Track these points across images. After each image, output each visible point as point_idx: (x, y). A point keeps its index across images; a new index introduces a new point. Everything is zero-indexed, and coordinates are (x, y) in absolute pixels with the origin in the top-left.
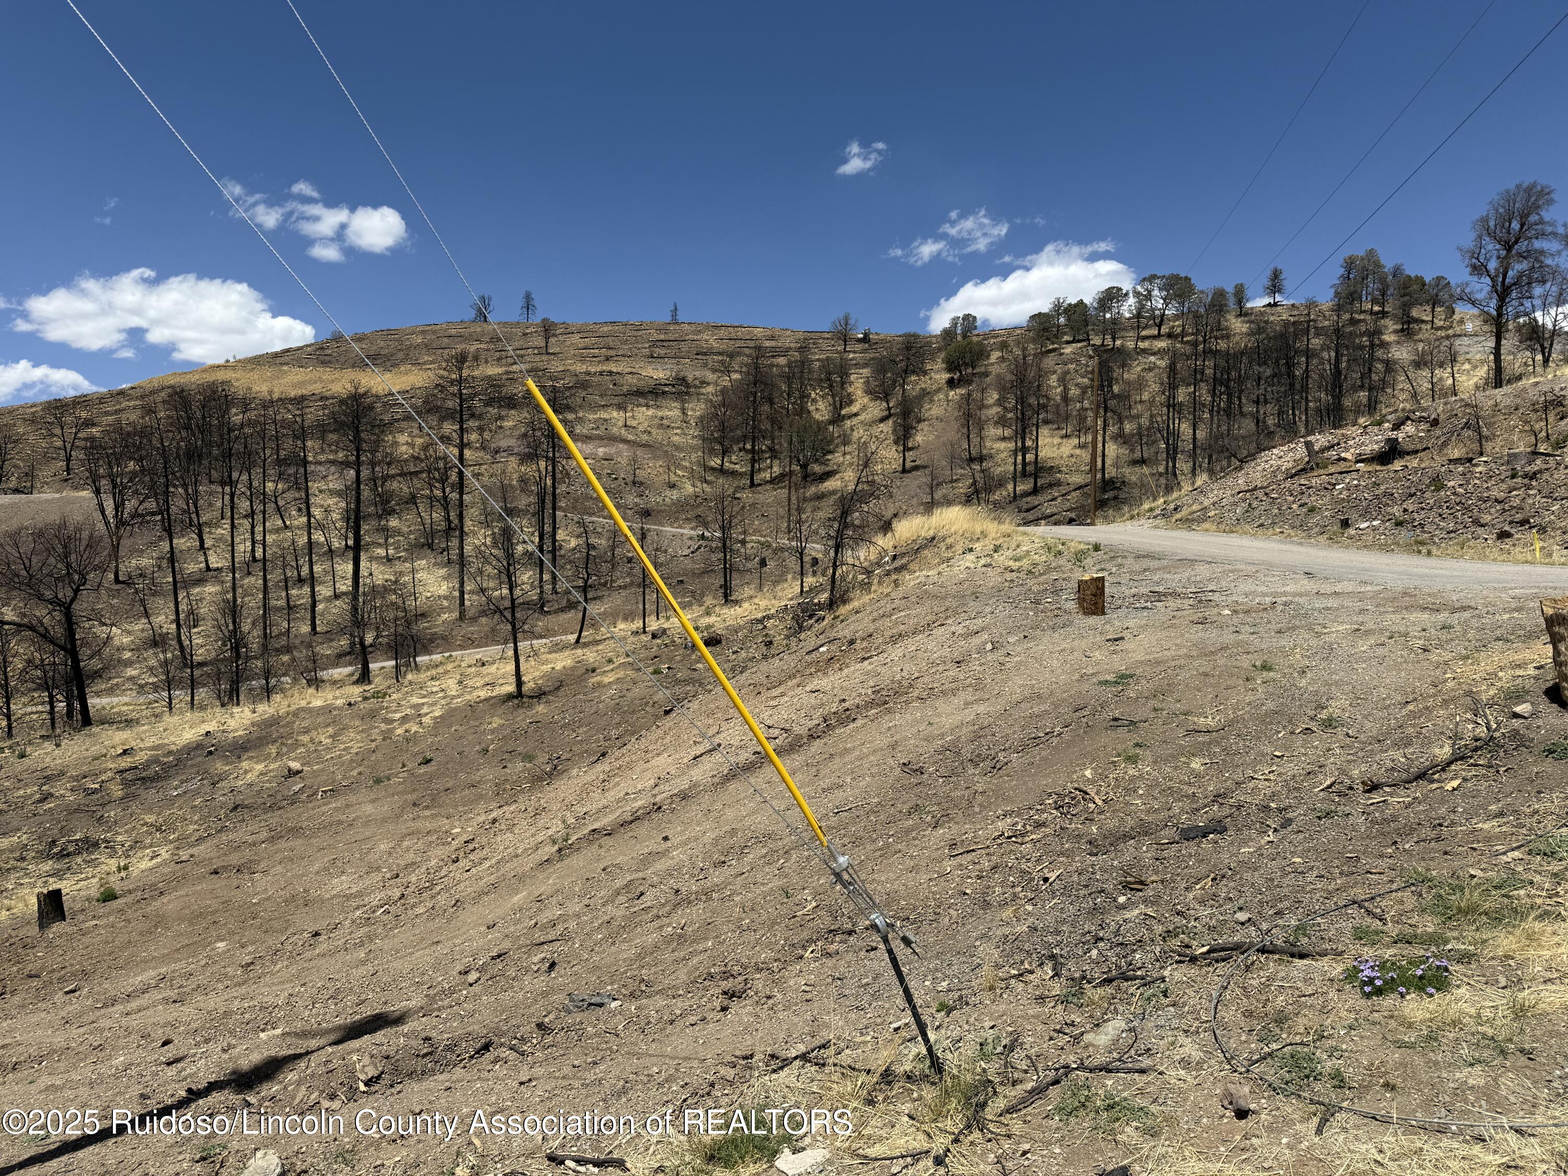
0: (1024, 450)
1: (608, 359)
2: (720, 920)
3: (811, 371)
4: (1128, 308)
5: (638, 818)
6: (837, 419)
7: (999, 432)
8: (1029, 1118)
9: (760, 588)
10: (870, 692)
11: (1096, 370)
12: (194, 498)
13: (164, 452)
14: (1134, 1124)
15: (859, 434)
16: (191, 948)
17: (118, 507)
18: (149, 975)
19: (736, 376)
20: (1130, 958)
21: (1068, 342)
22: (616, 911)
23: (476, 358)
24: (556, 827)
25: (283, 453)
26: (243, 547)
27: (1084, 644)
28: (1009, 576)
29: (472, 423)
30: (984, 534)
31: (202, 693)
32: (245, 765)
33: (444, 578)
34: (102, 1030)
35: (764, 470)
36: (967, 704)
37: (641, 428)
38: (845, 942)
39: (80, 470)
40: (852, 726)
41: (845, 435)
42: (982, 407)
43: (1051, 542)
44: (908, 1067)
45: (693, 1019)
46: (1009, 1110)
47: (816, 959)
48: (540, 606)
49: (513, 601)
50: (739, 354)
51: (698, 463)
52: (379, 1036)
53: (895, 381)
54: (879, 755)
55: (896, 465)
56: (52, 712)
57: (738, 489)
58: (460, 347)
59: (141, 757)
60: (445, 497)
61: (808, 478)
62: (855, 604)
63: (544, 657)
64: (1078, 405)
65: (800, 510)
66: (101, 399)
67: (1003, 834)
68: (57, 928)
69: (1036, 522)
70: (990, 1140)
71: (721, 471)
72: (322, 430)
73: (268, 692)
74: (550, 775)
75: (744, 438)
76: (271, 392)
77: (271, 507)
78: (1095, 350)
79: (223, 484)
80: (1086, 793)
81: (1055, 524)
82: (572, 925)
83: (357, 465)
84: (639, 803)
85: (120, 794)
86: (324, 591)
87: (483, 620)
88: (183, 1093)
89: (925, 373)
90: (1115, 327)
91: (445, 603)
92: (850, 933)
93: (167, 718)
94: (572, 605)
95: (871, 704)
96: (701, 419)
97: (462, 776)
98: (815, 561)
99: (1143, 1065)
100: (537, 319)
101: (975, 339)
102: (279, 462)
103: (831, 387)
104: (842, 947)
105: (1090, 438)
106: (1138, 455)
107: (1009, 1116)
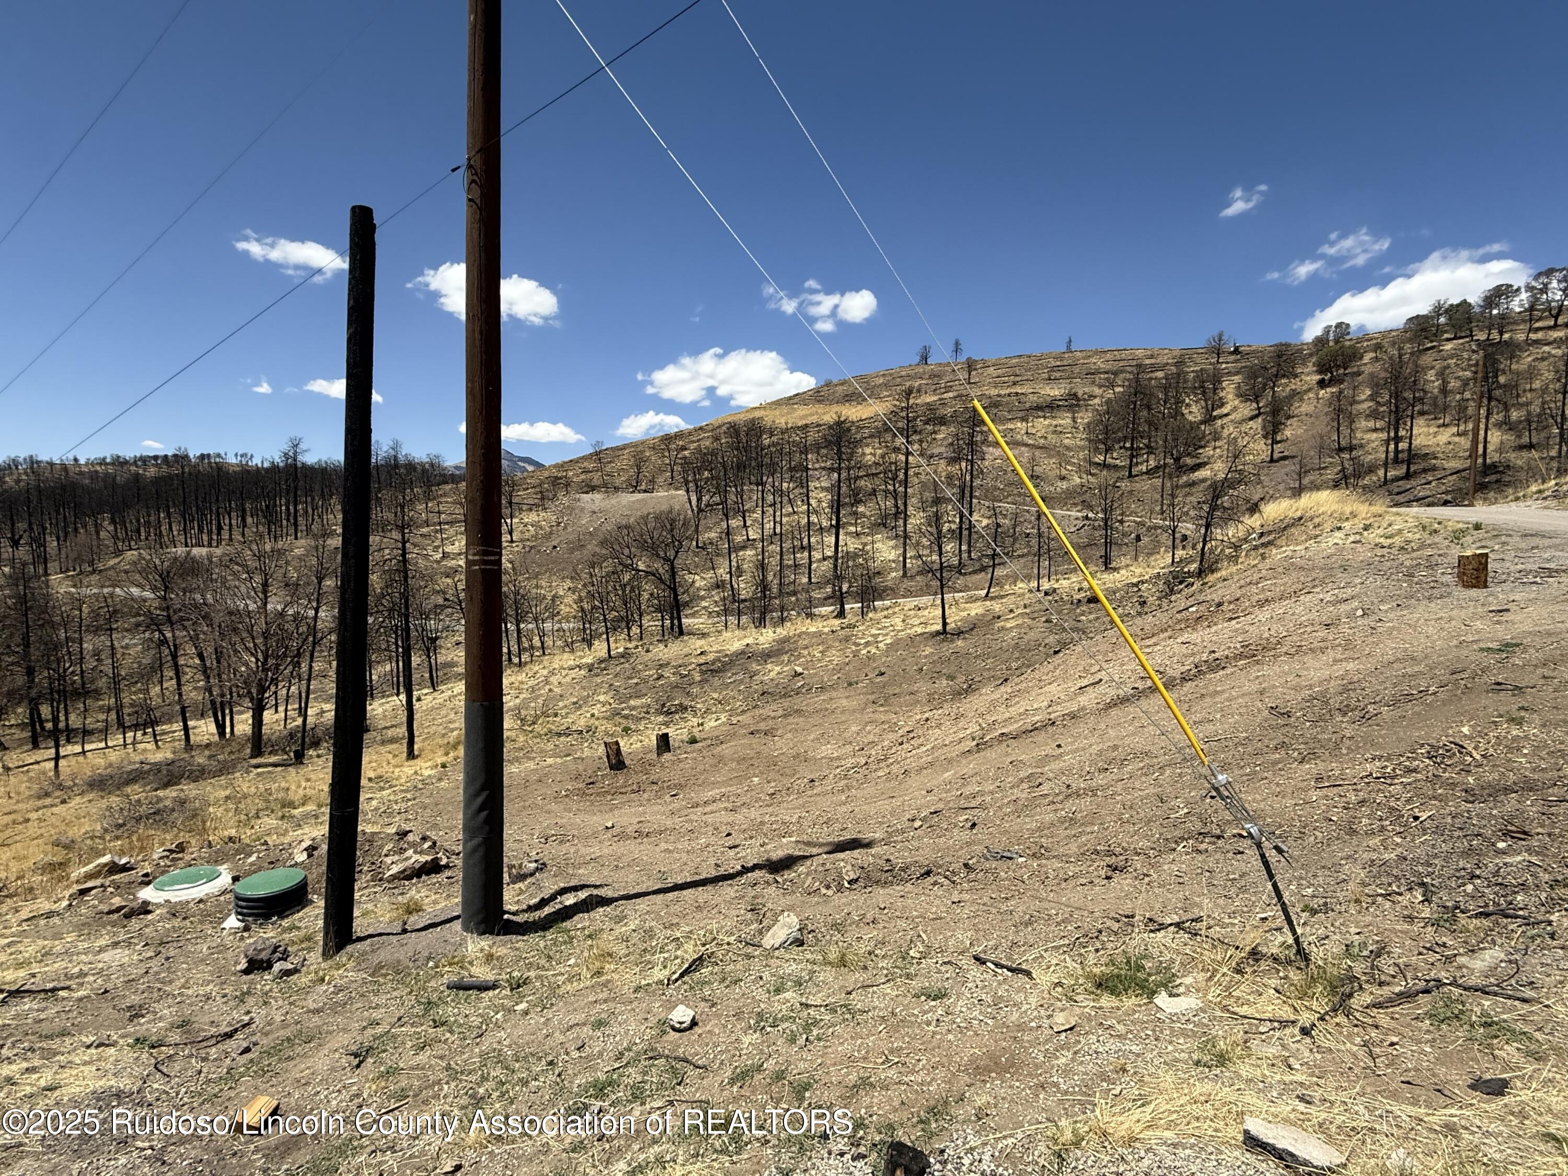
0: (1397, 439)
1: (1014, 384)
2: (1103, 812)
3: (1185, 381)
4: (1519, 303)
5: (1036, 729)
6: (1209, 419)
7: (1371, 424)
8: (1397, 1016)
9: (1136, 558)
10: (1238, 646)
11: (1481, 363)
12: (740, 494)
13: (724, 465)
14: (1515, 1044)
15: (1230, 430)
16: (740, 779)
17: (699, 500)
18: (715, 792)
19: (1118, 389)
20: (1510, 898)
21: (1448, 340)
22: (1022, 794)
23: (919, 391)
24: (973, 728)
25: (793, 463)
26: (769, 526)
27: (1463, 614)
28: (1379, 552)
29: (916, 437)
30: (1354, 515)
31: (744, 619)
32: (769, 666)
33: (893, 548)
34: (692, 821)
35: (1141, 464)
36: (1336, 661)
37: (1039, 434)
38: (1214, 843)
39: (678, 477)
40: (1221, 673)
41: (1216, 433)
42: (1354, 402)
43: (1425, 521)
44: (1275, 951)
45: (1083, 881)
46: (1377, 1005)
47: (1187, 853)
48: (959, 569)
49: (941, 564)
50: (1122, 372)
51: (1085, 459)
52: (856, 853)
53: (1265, 385)
54: (1247, 699)
55: (1266, 456)
56: (663, 626)
57: (1119, 479)
58: (908, 384)
59: (711, 657)
60: (895, 490)
61: (1182, 469)
62: (1223, 573)
63: (962, 606)
64: (1458, 397)
65: (1173, 496)
66: (690, 434)
67: (1371, 774)
68: (667, 756)
69: (1408, 503)
70: (1356, 1026)
71: (1104, 465)
72: (817, 447)
73: (782, 620)
74: (966, 691)
75: (1125, 439)
76: (786, 423)
77: (785, 499)
78: (1479, 345)
79: (757, 484)
80: (1463, 747)
81: (1429, 506)
82: (988, 799)
83: (839, 470)
84: (1037, 718)
85: (699, 679)
86: (817, 555)
87: (918, 578)
88: (739, 868)
89: (1296, 376)
90: (1505, 321)
91: (894, 565)
92: (1218, 837)
93: (724, 634)
94: (983, 569)
95: (1241, 656)
96: (1089, 424)
97: (905, 686)
98: (1185, 538)
99: (1526, 996)
100: (962, 359)
101: (1347, 343)
102: (791, 469)
103: (1204, 393)
104: (1211, 848)
105: (1470, 426)
106: (1525, 440)
107: (1375, 1010)
